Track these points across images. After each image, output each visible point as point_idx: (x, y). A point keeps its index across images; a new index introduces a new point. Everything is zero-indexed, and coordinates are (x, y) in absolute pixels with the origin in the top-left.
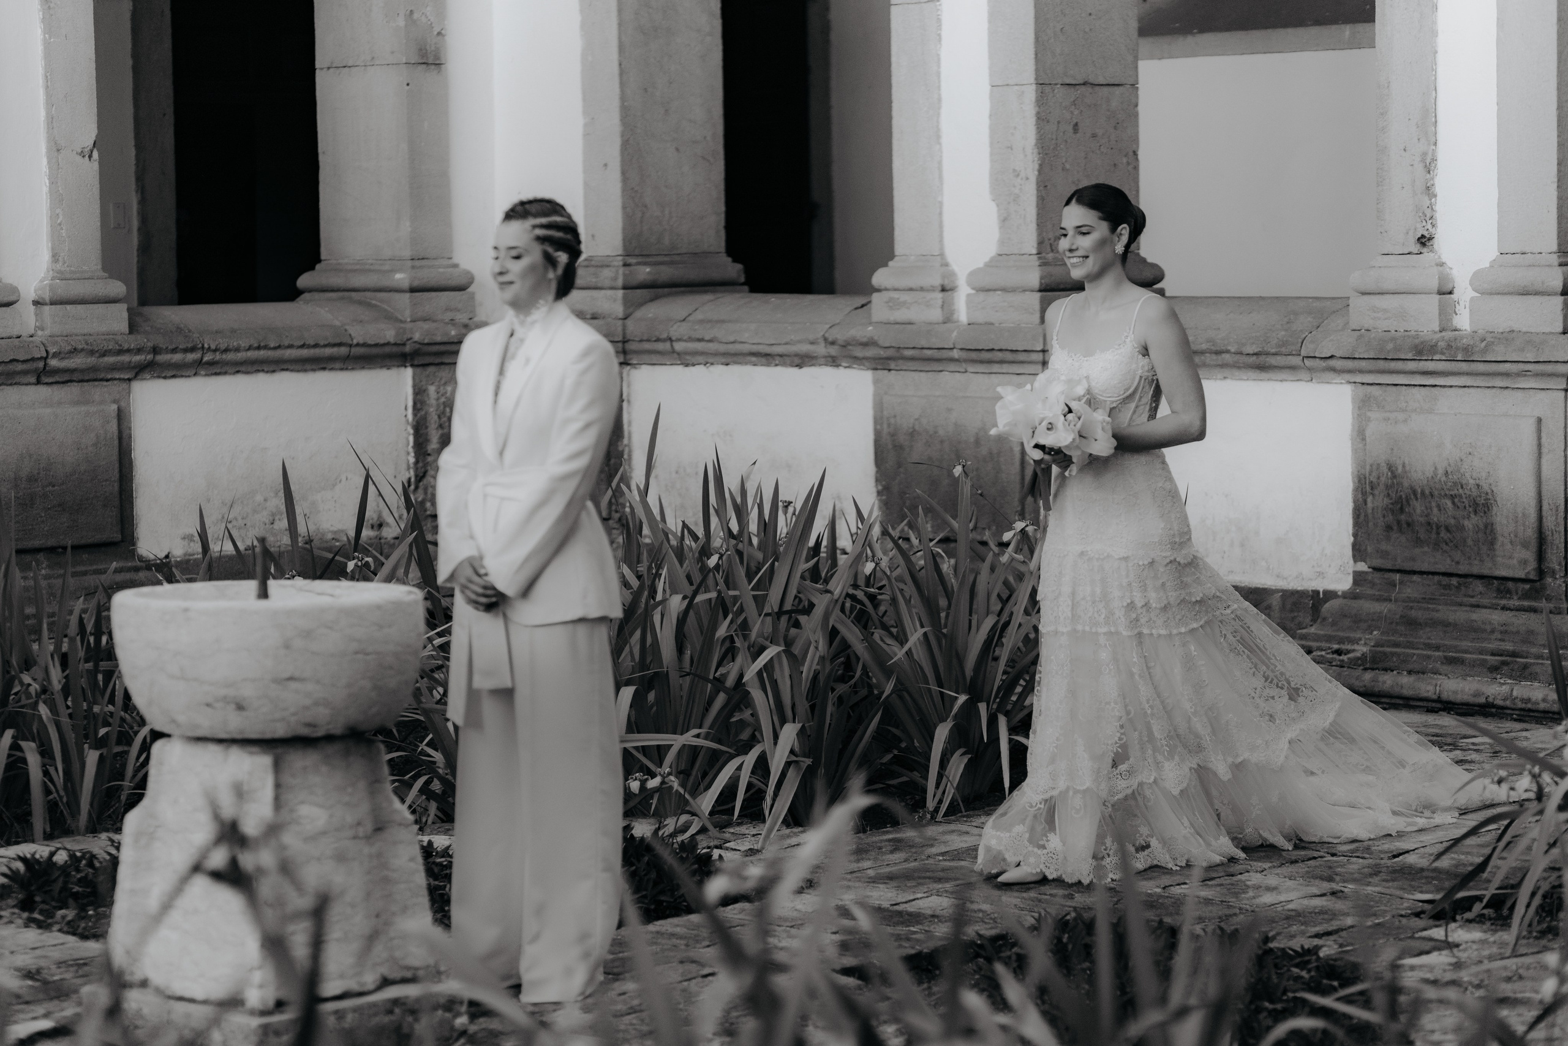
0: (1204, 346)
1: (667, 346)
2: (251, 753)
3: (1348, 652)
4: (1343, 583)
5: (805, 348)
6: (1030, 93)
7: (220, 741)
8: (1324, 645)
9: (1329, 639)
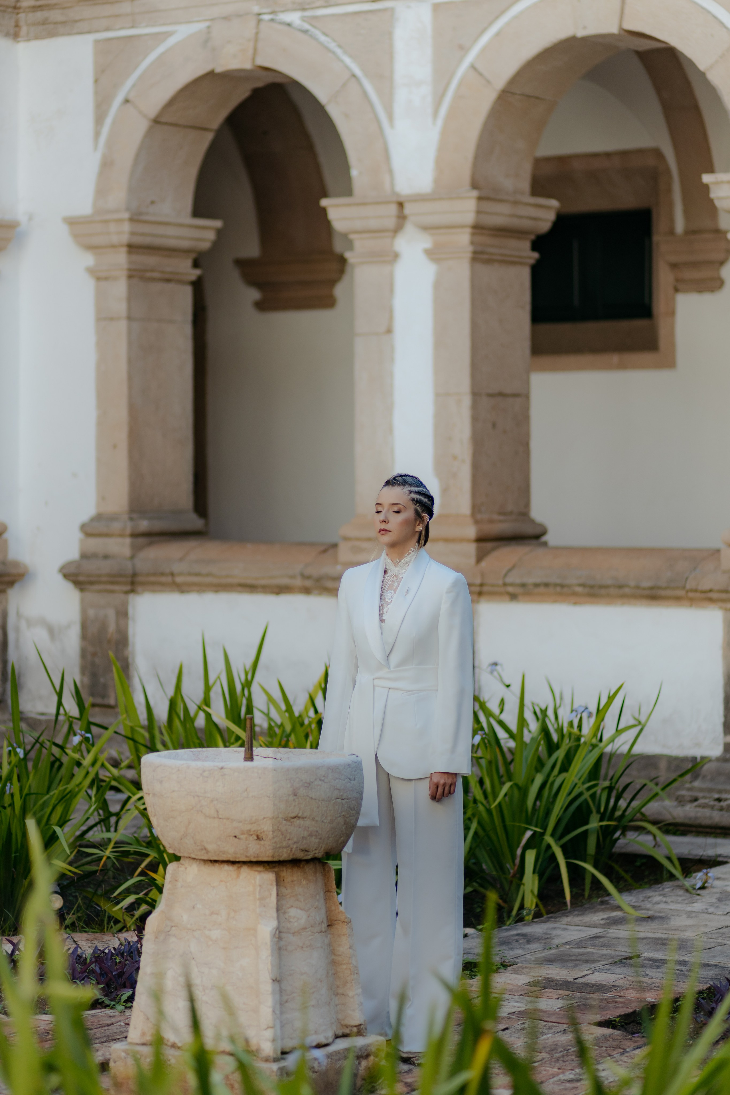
0: (609, 582)
1: (169, 579)
2: (260, 872)
3: (726, 800)
4: (716, 751)
5: (285, 581)
6: (467, 401)
7: (233, 863)
8: (707, 794)
9: (711, 790)
